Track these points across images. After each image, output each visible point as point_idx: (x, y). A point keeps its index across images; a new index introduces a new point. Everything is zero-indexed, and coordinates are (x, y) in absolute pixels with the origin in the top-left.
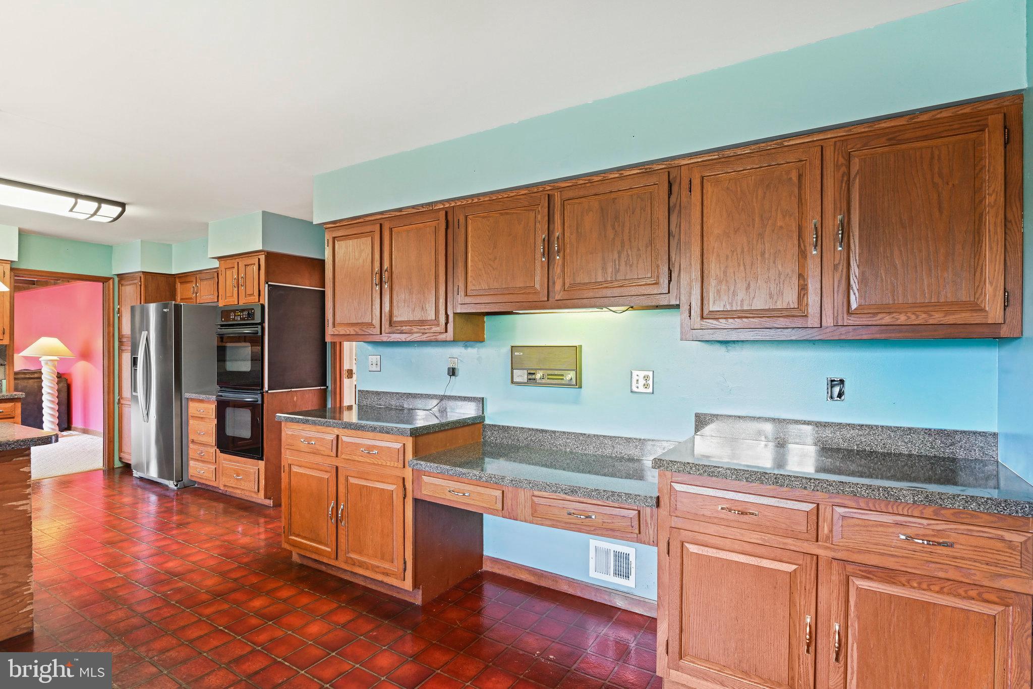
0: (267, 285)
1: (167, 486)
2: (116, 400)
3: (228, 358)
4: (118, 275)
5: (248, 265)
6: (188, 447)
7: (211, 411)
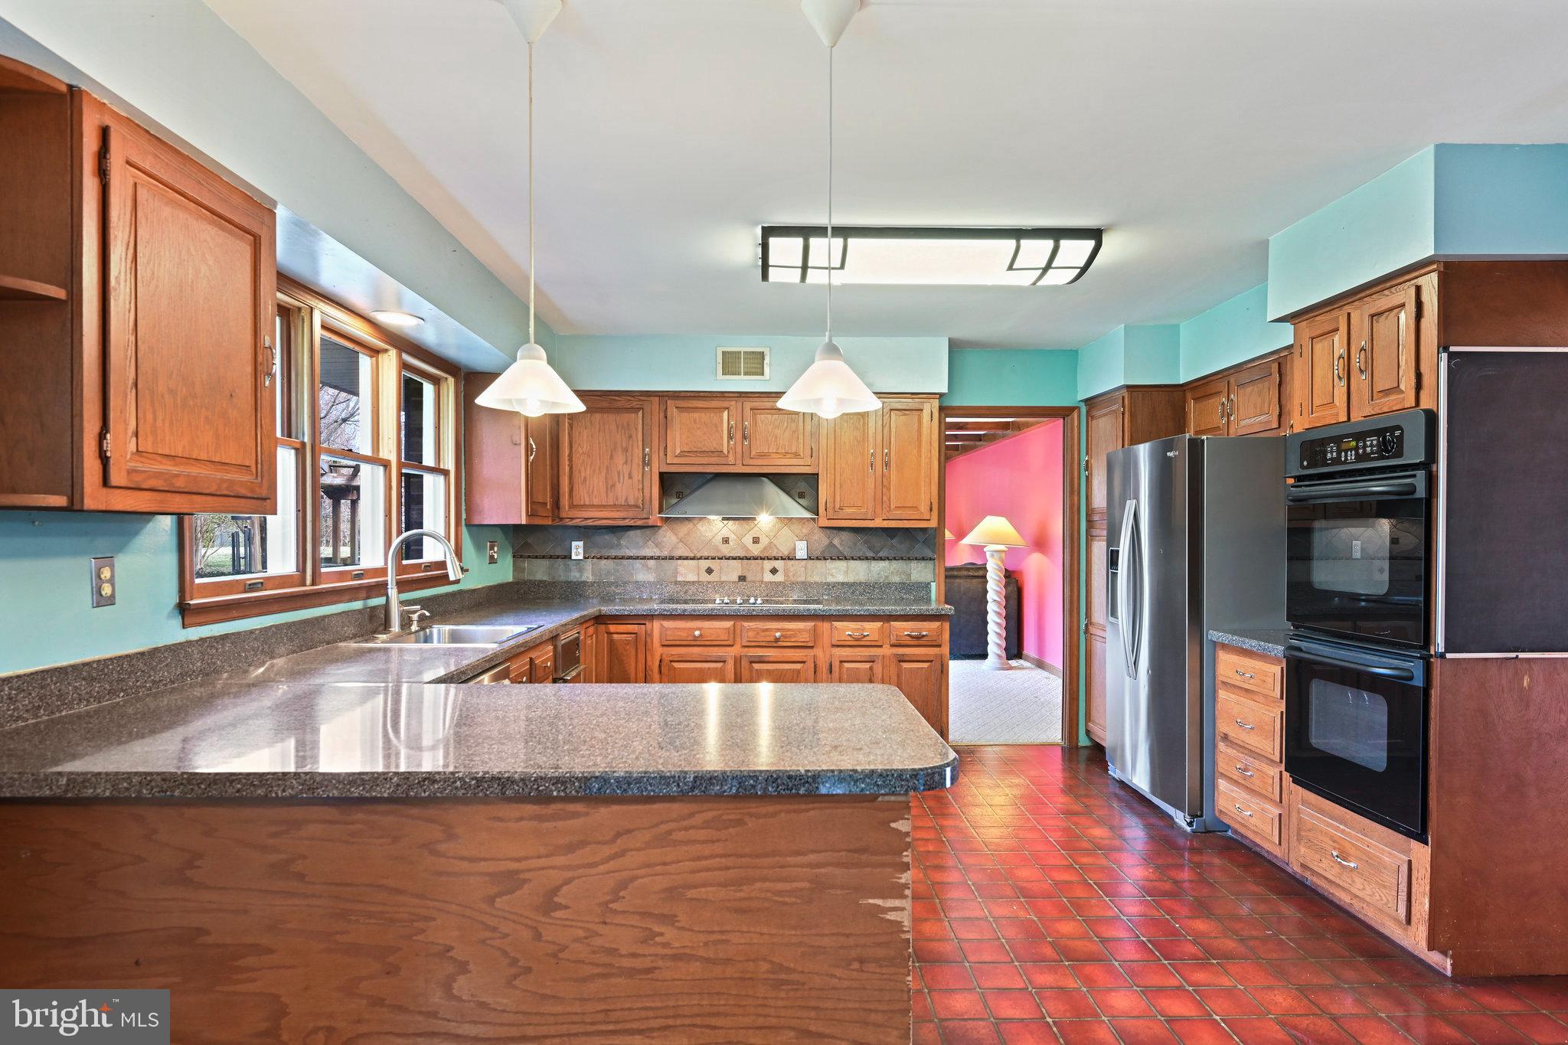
0: (1444, 356)
1: (1171, 817)
2: (1083, 627)
3: (1316, 554)
4: (1087, 401)
5: (1380, 314)
6: (1214, 746)
7: (1270, 680)
